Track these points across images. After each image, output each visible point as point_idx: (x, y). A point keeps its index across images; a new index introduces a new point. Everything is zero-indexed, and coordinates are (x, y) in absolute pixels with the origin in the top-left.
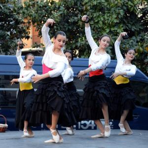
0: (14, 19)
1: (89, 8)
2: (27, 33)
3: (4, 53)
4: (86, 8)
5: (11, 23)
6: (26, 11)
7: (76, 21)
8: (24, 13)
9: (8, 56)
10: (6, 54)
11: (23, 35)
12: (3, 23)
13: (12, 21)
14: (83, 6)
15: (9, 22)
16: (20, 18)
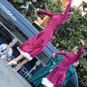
0: (43, 5)
1: (81, 30)
2: (43, 16)
3: (25, 16)
4: (79, 29)
5: (41, 5)
6: (52, 6)
7: (70, 31)
8: (50, 6)
9: (26, 19)
10: (26, 18)
11: (41, 16)
12: (37, 2)
13: (42, 5)
14: (79, 27)
15: (40, 4)
16: (46, 7)
